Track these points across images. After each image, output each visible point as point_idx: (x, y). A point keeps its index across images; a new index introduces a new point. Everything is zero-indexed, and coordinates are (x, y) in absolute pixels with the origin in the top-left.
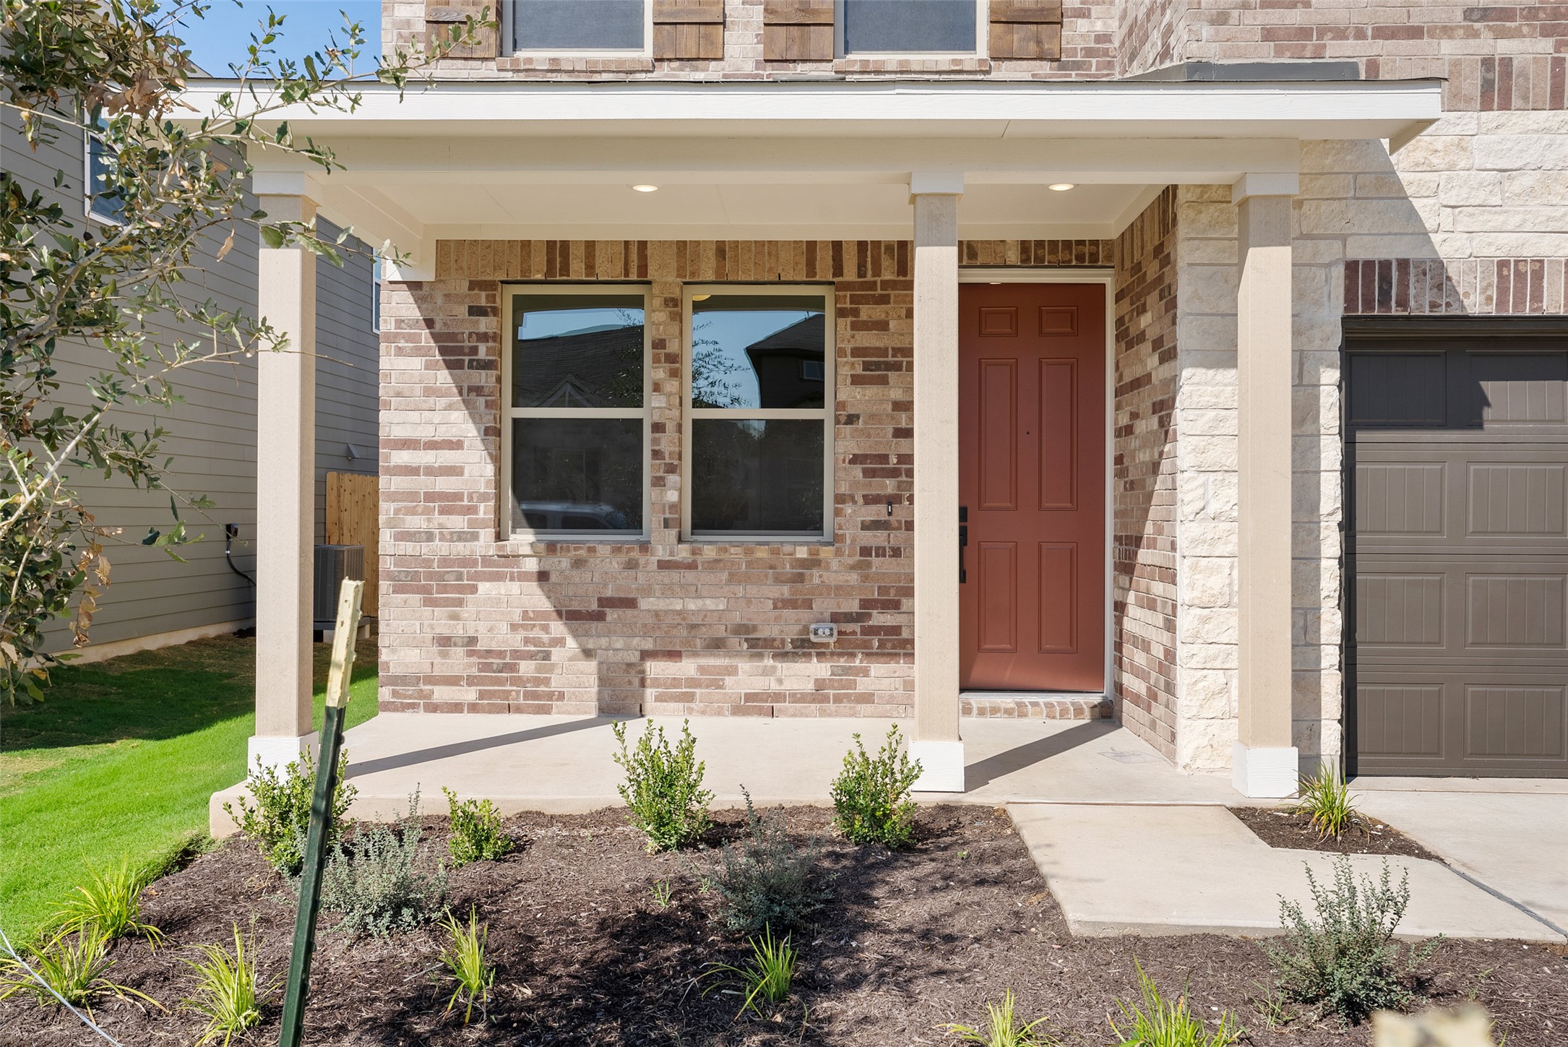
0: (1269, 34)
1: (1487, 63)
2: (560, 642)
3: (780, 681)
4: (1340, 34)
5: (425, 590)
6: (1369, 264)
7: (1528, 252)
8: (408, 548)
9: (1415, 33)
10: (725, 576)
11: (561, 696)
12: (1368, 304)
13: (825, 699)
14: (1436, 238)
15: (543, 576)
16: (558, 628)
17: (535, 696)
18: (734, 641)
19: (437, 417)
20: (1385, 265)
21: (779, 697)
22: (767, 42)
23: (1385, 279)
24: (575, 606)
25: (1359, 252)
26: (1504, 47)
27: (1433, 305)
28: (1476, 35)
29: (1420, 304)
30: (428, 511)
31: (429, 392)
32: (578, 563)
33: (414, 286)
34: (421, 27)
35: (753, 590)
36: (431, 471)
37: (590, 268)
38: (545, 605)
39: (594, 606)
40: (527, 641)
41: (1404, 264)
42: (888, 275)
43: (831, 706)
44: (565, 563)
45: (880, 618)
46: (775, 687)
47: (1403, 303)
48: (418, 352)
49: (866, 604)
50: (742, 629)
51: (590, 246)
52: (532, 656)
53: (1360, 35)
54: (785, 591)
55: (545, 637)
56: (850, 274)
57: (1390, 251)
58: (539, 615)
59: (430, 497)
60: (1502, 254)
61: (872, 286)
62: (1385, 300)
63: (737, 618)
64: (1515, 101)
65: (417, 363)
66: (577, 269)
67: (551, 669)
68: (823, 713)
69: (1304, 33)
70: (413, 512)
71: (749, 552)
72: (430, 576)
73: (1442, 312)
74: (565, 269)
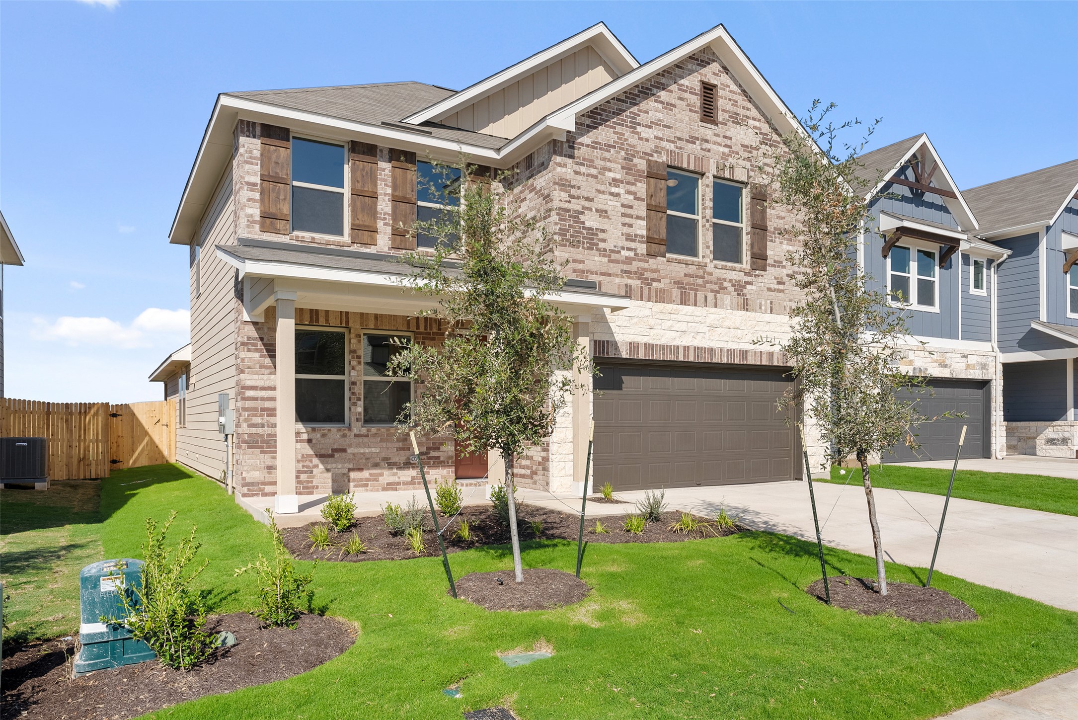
0: (574, 271)
1: (626, 285)
2: (316, 466)
3: (399, 478)
4: (592, 273)
5: (262, 447)
6: (599, 341)
7: (636, 341)
8: (253, 430)
9: (610, 275)
10: (379, 439)
11: (317, 487)
12: (599, 354)
13: (415, 483)
14: (615, 335)
15: (309, 441)
16: (316, 461)
17: (307, 488)
18: (382, 463)
19: (265, 377)
20: (603, 342)
21: (398, 483)
22: (393, 241)
23: (603, 346)
24: (323, 452)
25: (598, 339)
26: (630, 282)
27: (615, 354)
28: (623, 277)
29: (611, 355)
30: (262, 415)
31: (262, 367)
32: (324, 436)
33: (255, 324)
34: (258, 218)
35: (389, 444)
36: (263, 399)
37: (327, 320)
38: (310, 452)
39: (330, 452)
40: (303, 466)
41: (608, 342)
42: (435, 330)
43: (417, 486)
44: (319, 435)
45: (433, 454)
46: (397, 480)
47: (608, 353)
48: (257, 350)
49: (428, 448)
50: (385, 459)
51: (327, 312)
52: (305, 472)
53: (597, 274)
54: (401, 444)
55: (311, 465)
56: (422, 329)
57: (605, 338)
58: (308, 456)
59: (263, 409)
60: (630, 341)
61: (429, 334)
62: (603, 353)
63: (383, 455)
64: (633, 298)
65: (256, 355)
66: (322, 321)
67: (313, 477)
68: (414, 489)
69: (583, 271)
70: (256, 416)
71: (388, 430)
72: (263, 442)
73: (617, 356)
74: (317, 320)
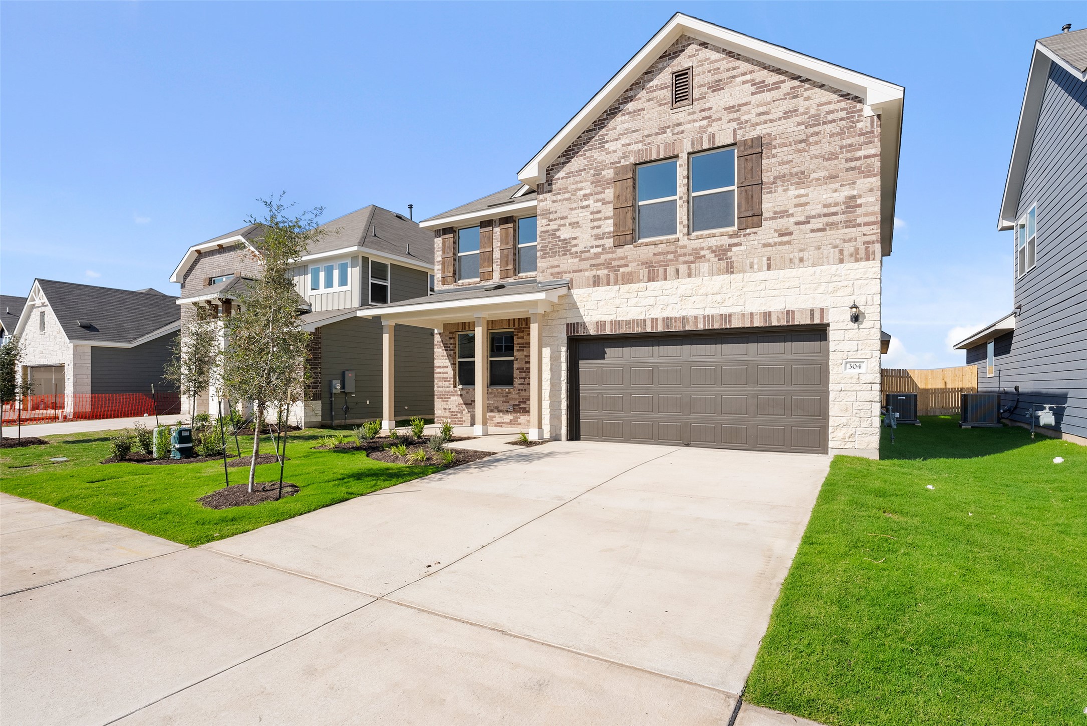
0: (552, 274)
1: (594, 276)
2: (464, 410)
3: (503, 420)
4: (566, 273)
5: (442, 398)
6: (571, 324)
7: (603, 319)
8: (439, 389)
9: (581, 271)
10: (493, 396)
11: (465, 421)
12: (571, 333)
13: (512, 424)
14: (584, 317)
15: (461, 395)
16: (464, 407)
17: (460, 421)
18: (495, 410)
19: (444, 361)
20: (574, 324)
21: (503, 423)
22: (501, 274)
23: (574, 327)
24: (467, 402)
25: (569, 322)
26: (599, 272)
27: (584, 333)
28: (592, 270)
29: (581, 333)
30: (442, 381)
31: (442, 356)
32: (467, 393)
33: (440, 334)
34: (441, 279)
35: (498, 399)
36: (443, 373)
37: (469, 328)
38: (462, 402)
39: (470, 402)
40: (459, 409)
41: (578, 323)
42: (524, 326)
43: (513, 426)
44: (465, 393)
45: (522, 406)
46: (503, 421)
47: (578, 332)
48: (441, 347)
49: (520, 402)
50: (497, 408)
51: (469, 322)
52: (459, 413)
53: (570, 272)
54: (504, 399)
55: (462, 409)
56: (516, 326)
57: (575, 321)
58: (461, 404)
59: (443, 378)
60: (597, 320)
61: (521, 329)
62: (574, 333)
63: (495, 405)
64: (601, 285)
65: (440, 350)
66: (467, 328)
67: (463, 415)
68: (511, 427)
69: (559, 273)
70: (440, 381)
71: (497, 390)
72: (443, 395)
73: (586, 334)
74: (465, 329)
